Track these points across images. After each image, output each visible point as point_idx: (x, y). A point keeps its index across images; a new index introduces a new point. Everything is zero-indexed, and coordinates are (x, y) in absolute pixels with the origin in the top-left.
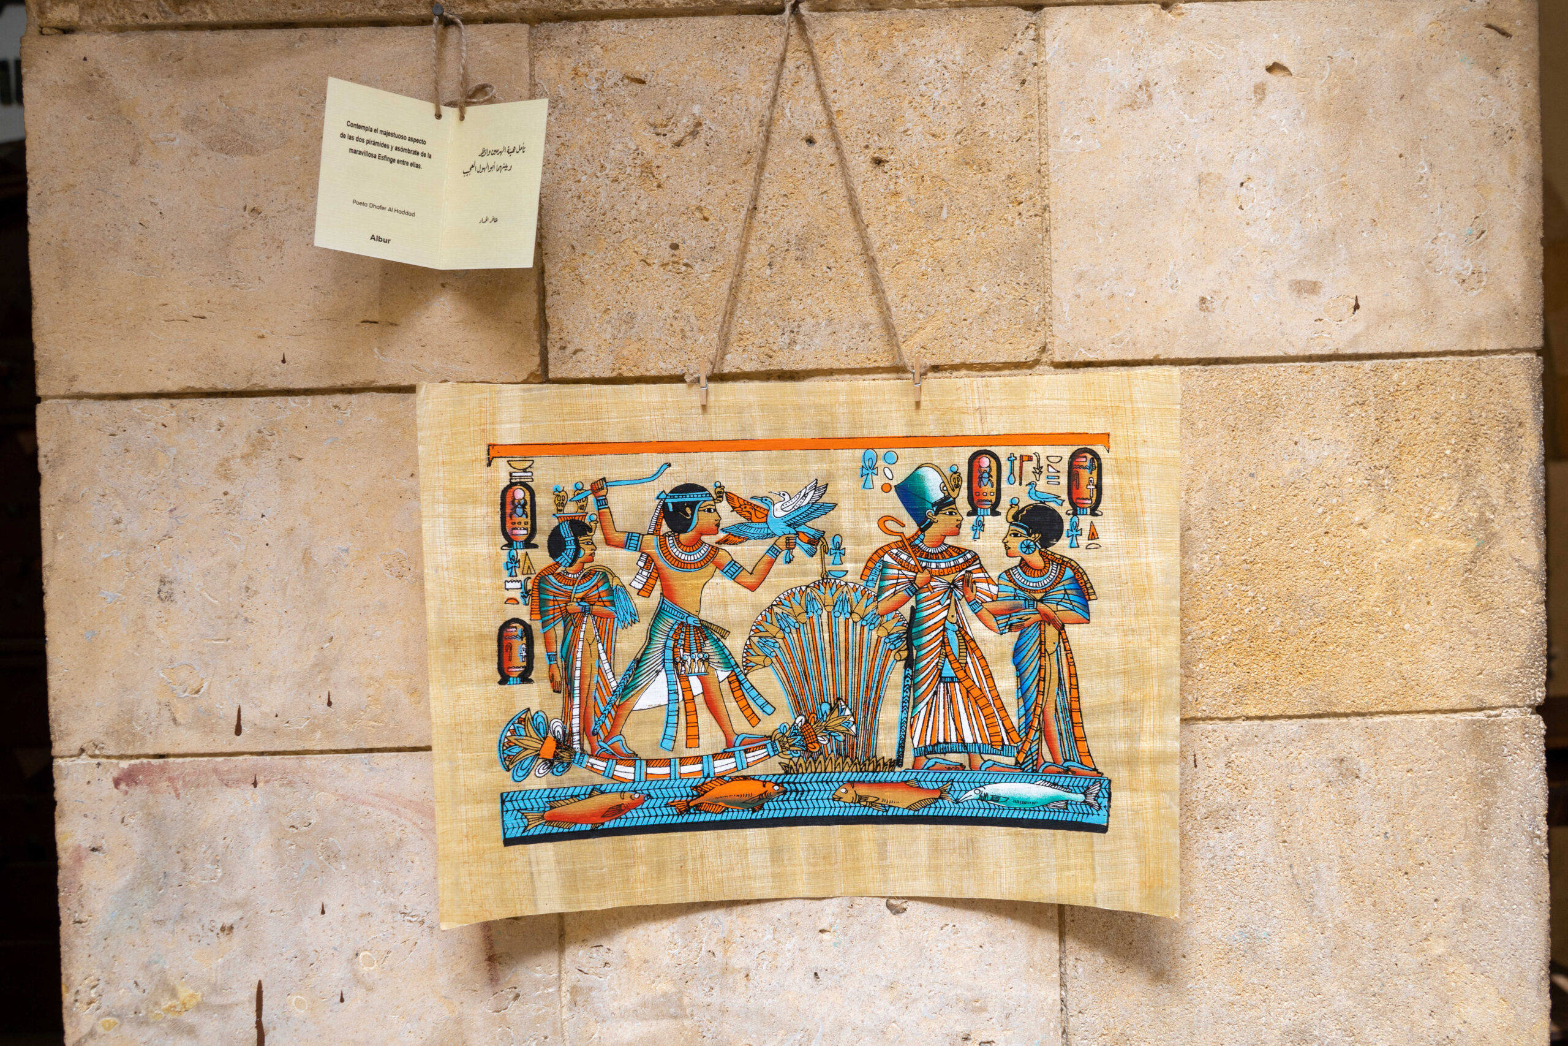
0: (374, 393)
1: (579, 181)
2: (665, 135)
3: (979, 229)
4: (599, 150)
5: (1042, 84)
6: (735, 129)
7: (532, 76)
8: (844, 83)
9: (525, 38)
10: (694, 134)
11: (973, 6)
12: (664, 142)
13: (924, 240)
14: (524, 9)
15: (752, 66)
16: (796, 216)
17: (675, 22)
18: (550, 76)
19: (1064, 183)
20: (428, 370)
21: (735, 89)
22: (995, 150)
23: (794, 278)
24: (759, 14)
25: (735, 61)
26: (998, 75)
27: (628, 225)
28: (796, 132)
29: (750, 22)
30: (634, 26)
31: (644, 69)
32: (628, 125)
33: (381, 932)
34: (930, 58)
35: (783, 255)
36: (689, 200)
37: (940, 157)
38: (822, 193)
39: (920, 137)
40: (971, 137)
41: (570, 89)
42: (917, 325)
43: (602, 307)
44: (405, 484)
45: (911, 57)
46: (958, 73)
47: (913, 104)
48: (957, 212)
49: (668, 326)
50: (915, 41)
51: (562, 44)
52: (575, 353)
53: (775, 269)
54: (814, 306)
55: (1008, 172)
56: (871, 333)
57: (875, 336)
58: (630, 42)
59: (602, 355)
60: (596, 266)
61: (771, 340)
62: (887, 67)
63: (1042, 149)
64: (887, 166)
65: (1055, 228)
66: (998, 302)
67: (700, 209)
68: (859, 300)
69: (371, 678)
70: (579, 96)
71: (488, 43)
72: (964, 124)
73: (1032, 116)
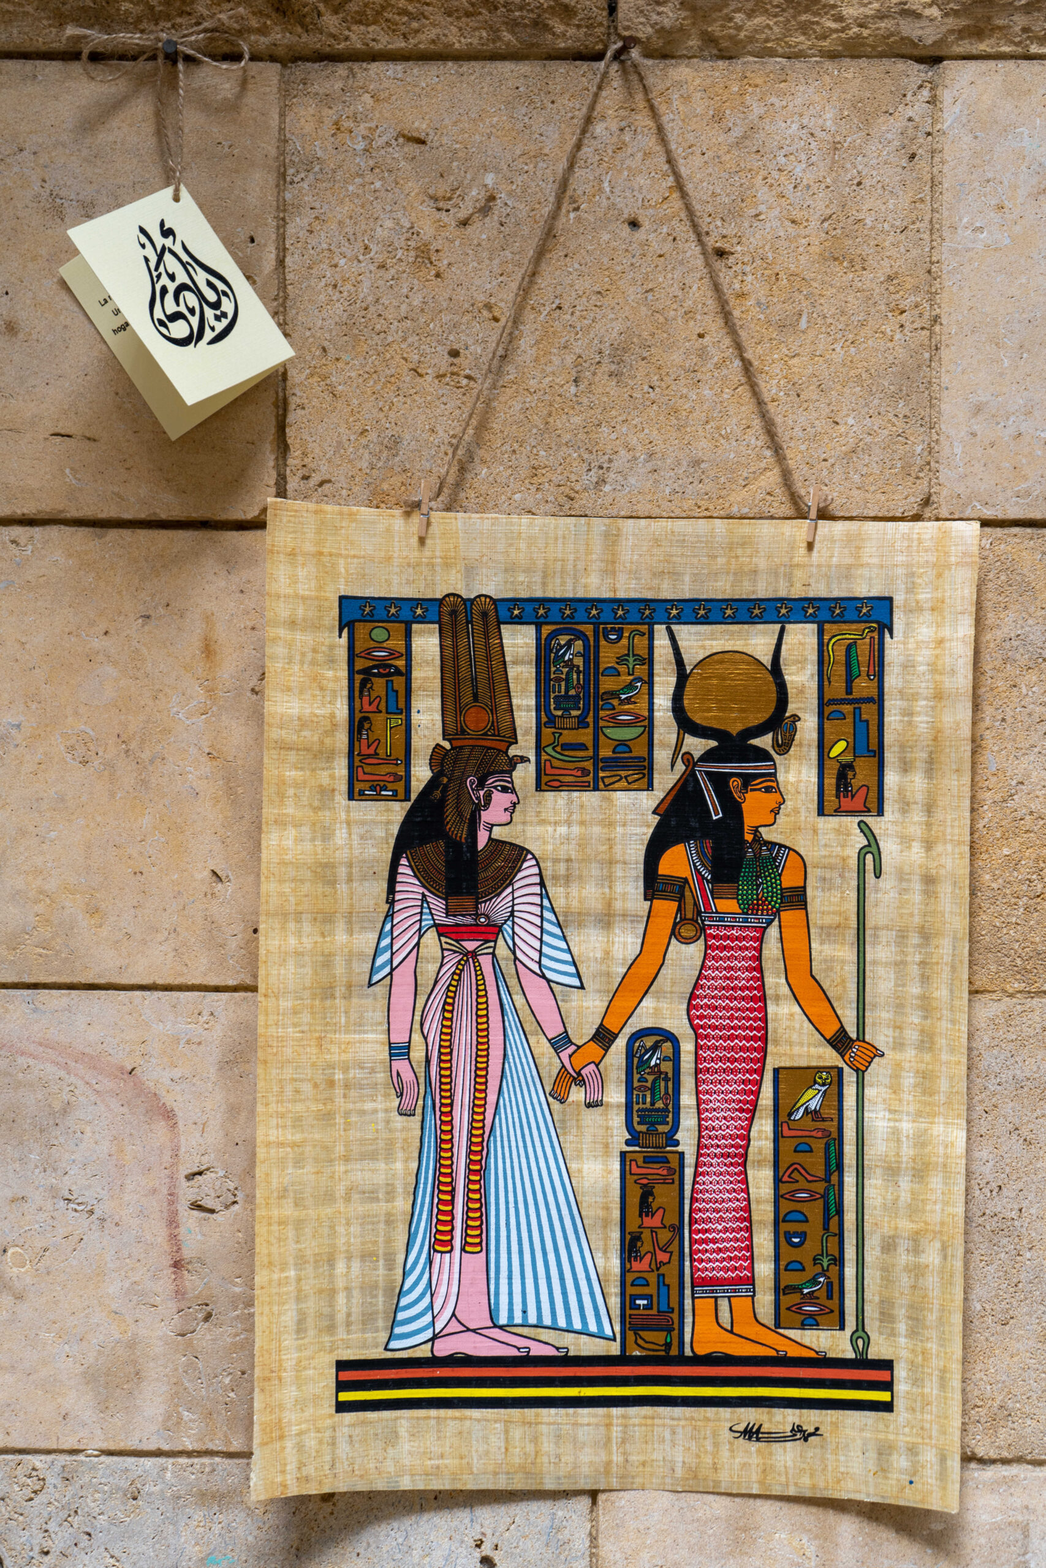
0: (62, 527)
1: (336, 266)
2: (448, 211)
3: (848, 343)
4: (363, 227)
5: (937, 159)
6: (537, 206)
7: (281, 130)
8: (680, 150)
9: (275, 80)
10: (485, 209)
11: (853, 57)
12: (446, 220)
13: (776, 356)
14: (275, 45)
15: (563, 125)
16: (612, 320)
17: (466, 67)
18: (305, 131)
19: (961, 288)
20: (132, 500)
21: (540, 155)
22: (872, 243)
23: (606, 399)
24: (575, 59)
25: (542, 119)
26: (880, 147)
27: (396, 323)
28: (616, 212)
29: (562, 70)
30: (415, 71)
31: (424, 126)
32: (402, 196)
33: (37, 1222)
34: (792, 122)
35: (592, 368)
36: (475, 294)
37: (801, 249)
38: (647, 292)
39: (776, 223)
40: (841, 224)
41: (330, 148)
42: (763, 465)
43: (358, 427)
44: (97, 643)
45: (767, 120)
46: (829, 143)
47: (769, 180)
48: (820, 321)
49: (441, 455)
50: (773, 100)
51: (321, 91)
52: (321, 484)
53: (582, 387)
54: (631, 436)
55: (888, 271)
56: (703, 472)
57: (708, 477)
58: (408, 91)
59: (356, 489)
60: (353, 374)
61: (573, 478)
62: (737, 132)
63: (934, 243)
64: (731, 260)
65: (947, 346)
66: (869, 439)
67: (489, 307)
68: (688, 429)
69: (41, 893)
70: (341, 157)
71: (227, 86)
72: (834, 208)
73: (922, 200)
